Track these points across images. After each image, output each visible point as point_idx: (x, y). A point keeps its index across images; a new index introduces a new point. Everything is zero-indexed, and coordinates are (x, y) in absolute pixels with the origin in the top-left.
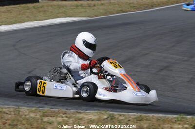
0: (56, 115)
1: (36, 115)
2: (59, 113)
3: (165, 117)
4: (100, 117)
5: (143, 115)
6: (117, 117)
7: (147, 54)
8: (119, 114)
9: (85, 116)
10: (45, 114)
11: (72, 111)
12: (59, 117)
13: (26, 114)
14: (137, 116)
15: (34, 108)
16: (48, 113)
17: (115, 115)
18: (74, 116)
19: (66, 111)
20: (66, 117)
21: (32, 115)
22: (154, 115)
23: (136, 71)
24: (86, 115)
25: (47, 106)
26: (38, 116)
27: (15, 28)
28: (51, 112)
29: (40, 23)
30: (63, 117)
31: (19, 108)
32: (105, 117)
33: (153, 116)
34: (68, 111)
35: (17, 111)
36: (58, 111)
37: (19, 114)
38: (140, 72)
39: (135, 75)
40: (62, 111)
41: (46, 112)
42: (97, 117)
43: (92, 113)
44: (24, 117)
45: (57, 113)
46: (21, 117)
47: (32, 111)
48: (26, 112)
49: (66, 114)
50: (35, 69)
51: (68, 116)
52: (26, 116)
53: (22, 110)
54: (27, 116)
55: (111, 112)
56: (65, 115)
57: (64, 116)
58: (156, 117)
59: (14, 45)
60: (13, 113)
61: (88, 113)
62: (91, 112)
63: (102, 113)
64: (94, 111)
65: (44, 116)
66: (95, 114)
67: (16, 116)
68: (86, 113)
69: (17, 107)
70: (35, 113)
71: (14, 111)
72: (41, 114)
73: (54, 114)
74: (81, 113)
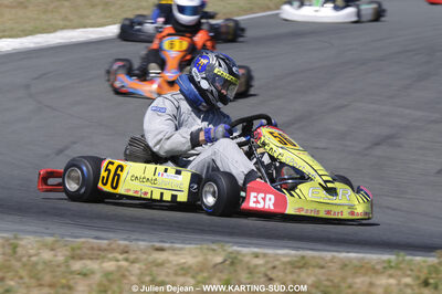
0: (103, 254)
3: (363, 259)
4: (206, 259)
12: (110, 260)
13: (32, 252)
16: (85, 251)
17: (244, 255)
18: (145, 256)
19: (126, 246)
20: (126, 260)
21: (47, 255)
24: (176, 254)
26: (61, 258)
27: (32, 46)
28: (92, 248)
29: (92, 32)
30: (118, 261)
32: (219, 259)
33: (334, 257)
34: (133, 245)
36: (109, 245)
40: (119, 245)
41: (79, 248)
42: (200, 259)
45: (105, 250)
49: (127, 252)
50: (75, 143)
51: (132, 257)
52: (30, 256)
56: (125, 255)
57: (120, 257)
59: (27, 87)
61: (181, 249)
63: (214, 250)
65: (73, 258)
68: (174, 249)
70: (52, 250)
72: (67, 253)
73: (98, 254)
74: (162, 249)
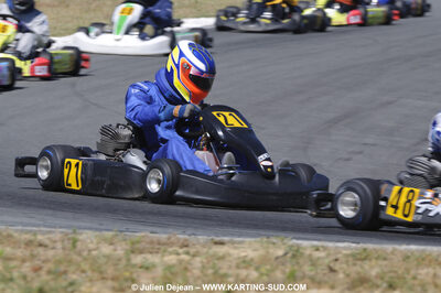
1: (115, 250)
2: (172, 244)
5: (370, 246)
6: (308, 252)
7: (390, 103)
8: (313, 246)
9: (232, 251)
10: (138, 246)
11: (202, 238)
14: (356, 249)
15: (111, 233)
22: (397, 247)
23: (365, 144)
25: (141, 228)
31: (74, 232)
35: (69, 239)
37: (74, 246)
38: (374, 145)
39: (361, 153)
43: (250, 243)
44: (85, 253)
46: (79, 254)
47: (105, 240)
48: (92, 242)
53: (81, 237)
54: (94, 253)
55: (295, 241)
58: (401, 252)
60: (59, 245)
62: (248, 240)
64: (253, 239)
66: (257, 246)
67: (67, 252)
69: (70, 231)
71: (63, 241)
